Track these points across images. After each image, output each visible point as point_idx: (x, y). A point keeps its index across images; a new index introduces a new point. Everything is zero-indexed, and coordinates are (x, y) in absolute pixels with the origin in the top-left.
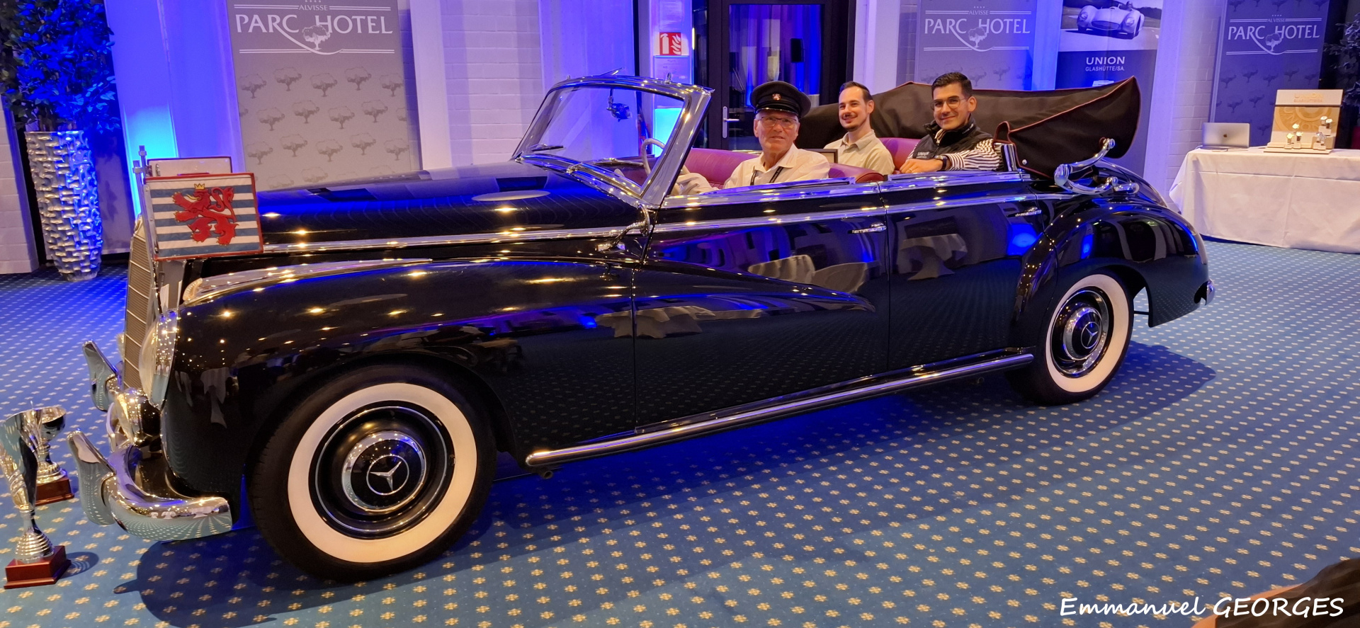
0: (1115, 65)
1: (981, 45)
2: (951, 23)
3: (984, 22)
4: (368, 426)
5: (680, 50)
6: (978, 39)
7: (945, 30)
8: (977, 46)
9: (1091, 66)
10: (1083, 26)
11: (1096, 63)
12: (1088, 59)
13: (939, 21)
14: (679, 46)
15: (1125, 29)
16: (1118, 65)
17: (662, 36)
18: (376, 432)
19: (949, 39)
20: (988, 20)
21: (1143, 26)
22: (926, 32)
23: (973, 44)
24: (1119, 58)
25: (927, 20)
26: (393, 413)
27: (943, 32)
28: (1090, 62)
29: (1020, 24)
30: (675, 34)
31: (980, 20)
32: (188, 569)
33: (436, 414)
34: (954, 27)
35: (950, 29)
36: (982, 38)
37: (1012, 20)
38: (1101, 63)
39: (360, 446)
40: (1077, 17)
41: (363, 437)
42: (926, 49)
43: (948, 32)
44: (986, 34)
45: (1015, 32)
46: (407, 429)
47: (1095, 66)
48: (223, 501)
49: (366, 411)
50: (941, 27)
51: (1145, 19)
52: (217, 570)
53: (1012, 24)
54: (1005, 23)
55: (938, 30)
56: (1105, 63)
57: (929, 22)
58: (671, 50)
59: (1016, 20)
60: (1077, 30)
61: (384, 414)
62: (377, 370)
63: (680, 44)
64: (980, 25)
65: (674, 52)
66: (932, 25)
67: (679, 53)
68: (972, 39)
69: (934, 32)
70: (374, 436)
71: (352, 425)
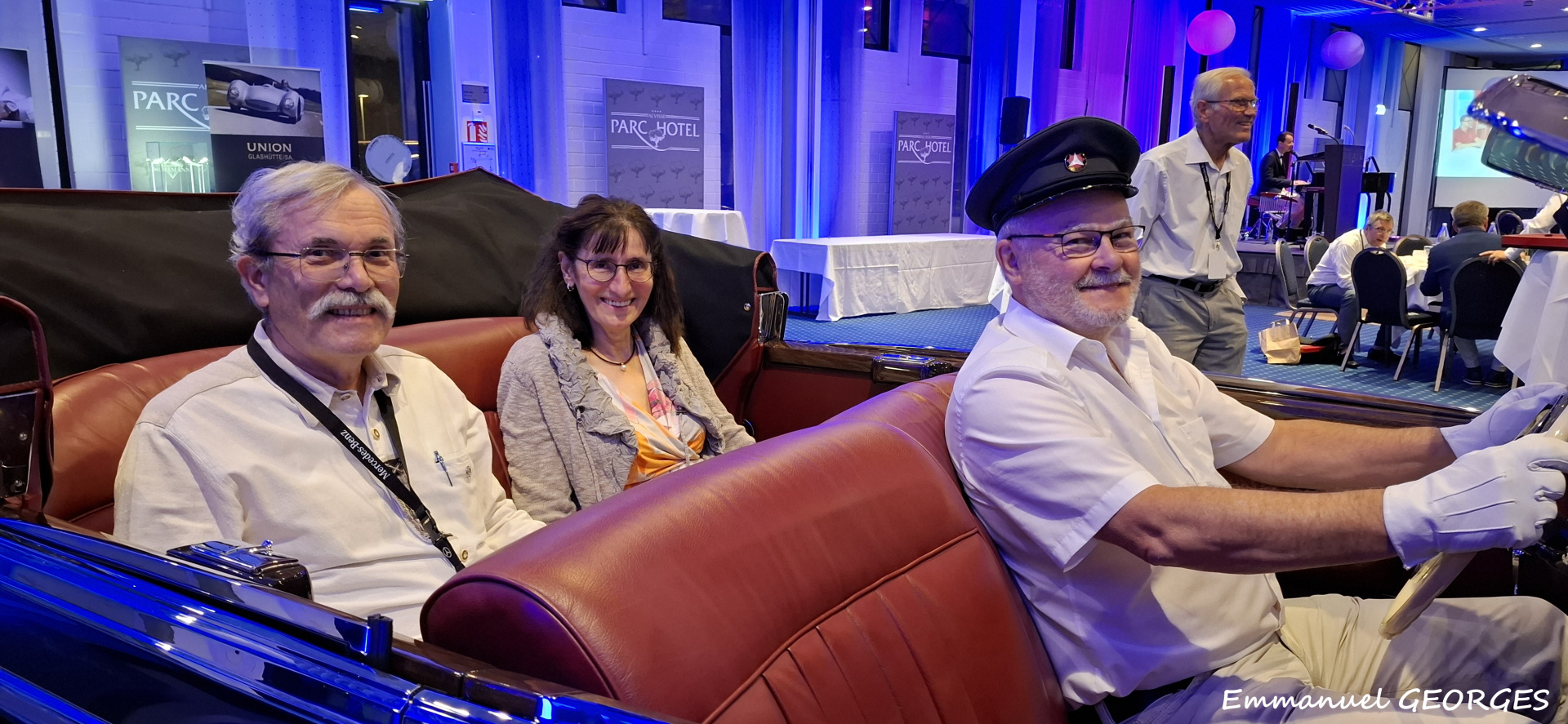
10: (236, 104)
12: (248, 144)
28: (252, 148)
40: (226, 92)
60: (229, 108)
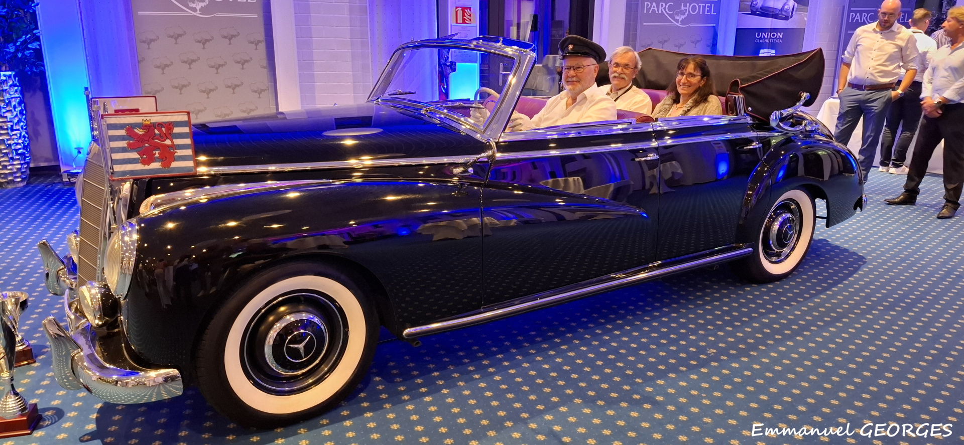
0: (776, 38)
1: (683, 22)
2: (662, 5)
3: (685, 6)
4: (282, 309)
5: (470, 20)
6: (680, 18)
7: (658, 11)
8: (680, 23)
9: (759, 39)
10: (754, 10)
11: (763, 37)
12: (757, 33)
13: (654, 4)
14: (470, 18)
15: (784, 13)
16: (778, 39)
17: (457, 10)
18: (289, 314)
19: (661, 17)
20: (688, 4)
21: (796, 11)
22: (645, 12)
23: (677, 21)
24: (779, 34)
25: (646, 3)
26: (302, 298)
27: (657, 12)
28: (758, 36)
29: (710, 7)
30: (467, 8)
31: (683, 4)
32: (139, 420)
33: (335, 298)
34: (665, 9)
35: (661, 10)
36: (683, 17)
37: (704, 5)
38: (766, 37)
39: (278, 325)
40: (750, 3)
41: (279, 318)
42: (645, 24)
43: (660, 12)
44: (686, 14)
45: (706, 13)
46: (310, 309)
47: (762, 39)
48: (174, 372)
49: (280, 299)
50: (656, 8)
51: (797, 6)
52: (163, 420)
53: (704, 7)
54: (700, 7)
55: (654, 11)
56: (769, 37)
57: (648, 5)
58: (464, 20)
59: (707, 5)
60: (750, 12)
61: (295, 300)
62: (292, 266)
63: (470, 16)
64: (683, 8)
65: (466, 21)
66: (649, 7)
67: (469, 22)
68: (677, 18)
69: (650, 12)
70: (288, 317)
71: (271, 308)
